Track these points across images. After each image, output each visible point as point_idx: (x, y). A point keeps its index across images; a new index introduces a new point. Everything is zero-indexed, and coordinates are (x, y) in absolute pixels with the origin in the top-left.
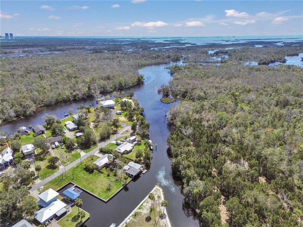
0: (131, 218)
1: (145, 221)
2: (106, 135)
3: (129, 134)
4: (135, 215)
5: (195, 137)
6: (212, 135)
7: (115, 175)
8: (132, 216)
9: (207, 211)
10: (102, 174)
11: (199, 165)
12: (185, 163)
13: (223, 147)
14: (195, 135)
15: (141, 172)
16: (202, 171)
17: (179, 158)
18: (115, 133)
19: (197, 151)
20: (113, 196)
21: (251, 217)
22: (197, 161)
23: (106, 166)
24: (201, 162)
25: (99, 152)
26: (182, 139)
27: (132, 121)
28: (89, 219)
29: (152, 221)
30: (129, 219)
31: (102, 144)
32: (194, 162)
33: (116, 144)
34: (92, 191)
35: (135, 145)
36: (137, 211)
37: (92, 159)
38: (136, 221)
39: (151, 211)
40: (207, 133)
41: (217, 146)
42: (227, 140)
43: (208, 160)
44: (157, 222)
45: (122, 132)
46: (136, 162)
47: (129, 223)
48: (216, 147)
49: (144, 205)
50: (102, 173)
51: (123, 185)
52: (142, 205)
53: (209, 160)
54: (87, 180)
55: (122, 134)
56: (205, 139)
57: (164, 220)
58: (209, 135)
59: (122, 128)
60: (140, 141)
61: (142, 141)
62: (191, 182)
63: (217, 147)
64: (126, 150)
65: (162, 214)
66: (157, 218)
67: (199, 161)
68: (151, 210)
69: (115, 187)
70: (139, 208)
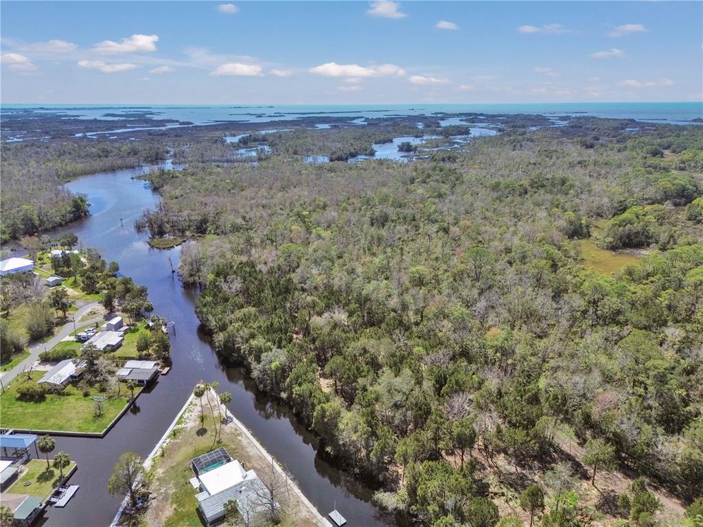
0: (168, 441)
1: (196, 436)
2: (45, 328)
3: (100, 318)
4: (175, 435)
5: (249, 294)
6: (279, 283)
7: (103, 390)
8: (169, 437)
9: (300, 385)
10: (68, 397)
11: (270, 330)
12: (246, 332)
13: (303, 296)
14: (248, 289)
15: (156, 374)
16: (276, 336)
17: (230, 328)
18: (63, 321)
19: (260, 312)
20: (113, 421)
21: (363, 371)
22: (265, 325)
23: (74, 380)
24: (272, 324)
25: (39, 364)
26: (226, 300)
27: (97, 293)
28: (76, 469)
29: (209, 433)
30: (164, 442)
31: (38, 347)
32: (260, 327)
33: (77, 342)
34: (60, 429)
35: (126, 332)
36: (175, 428)
37: (30, 378)
38: (179, 441)
39: (202, 421)
40: (270, 281)
41: (293, 296)
42: (305, 287)
43: (282, 320)
44: (218, 431)
45: (80, 318)
46: (140, 358)
47: (167, 449)
48: (291, 299)
49: (185, 416)
50: (68, 394)
51: (128, 401)
52: (181, 417)
53: (285, 319)
54: (36, 415)
55: (82, 320)
56: (267, 292)
57: (231, 425)
58: (274, 285)
59: (77, 309)
60: (133, 325)
61: (139, 324)
62: (263, 356)
63: (293, 299)
64: (108, 346)
65: (224, 419)
66: (218, 426)
67: (269, 324)
68: (202, 419)
69: (112, 408)
70: (178, 423)
